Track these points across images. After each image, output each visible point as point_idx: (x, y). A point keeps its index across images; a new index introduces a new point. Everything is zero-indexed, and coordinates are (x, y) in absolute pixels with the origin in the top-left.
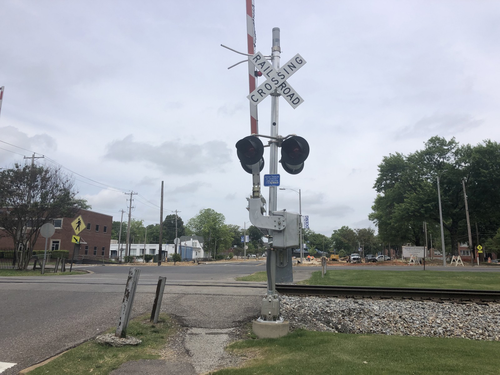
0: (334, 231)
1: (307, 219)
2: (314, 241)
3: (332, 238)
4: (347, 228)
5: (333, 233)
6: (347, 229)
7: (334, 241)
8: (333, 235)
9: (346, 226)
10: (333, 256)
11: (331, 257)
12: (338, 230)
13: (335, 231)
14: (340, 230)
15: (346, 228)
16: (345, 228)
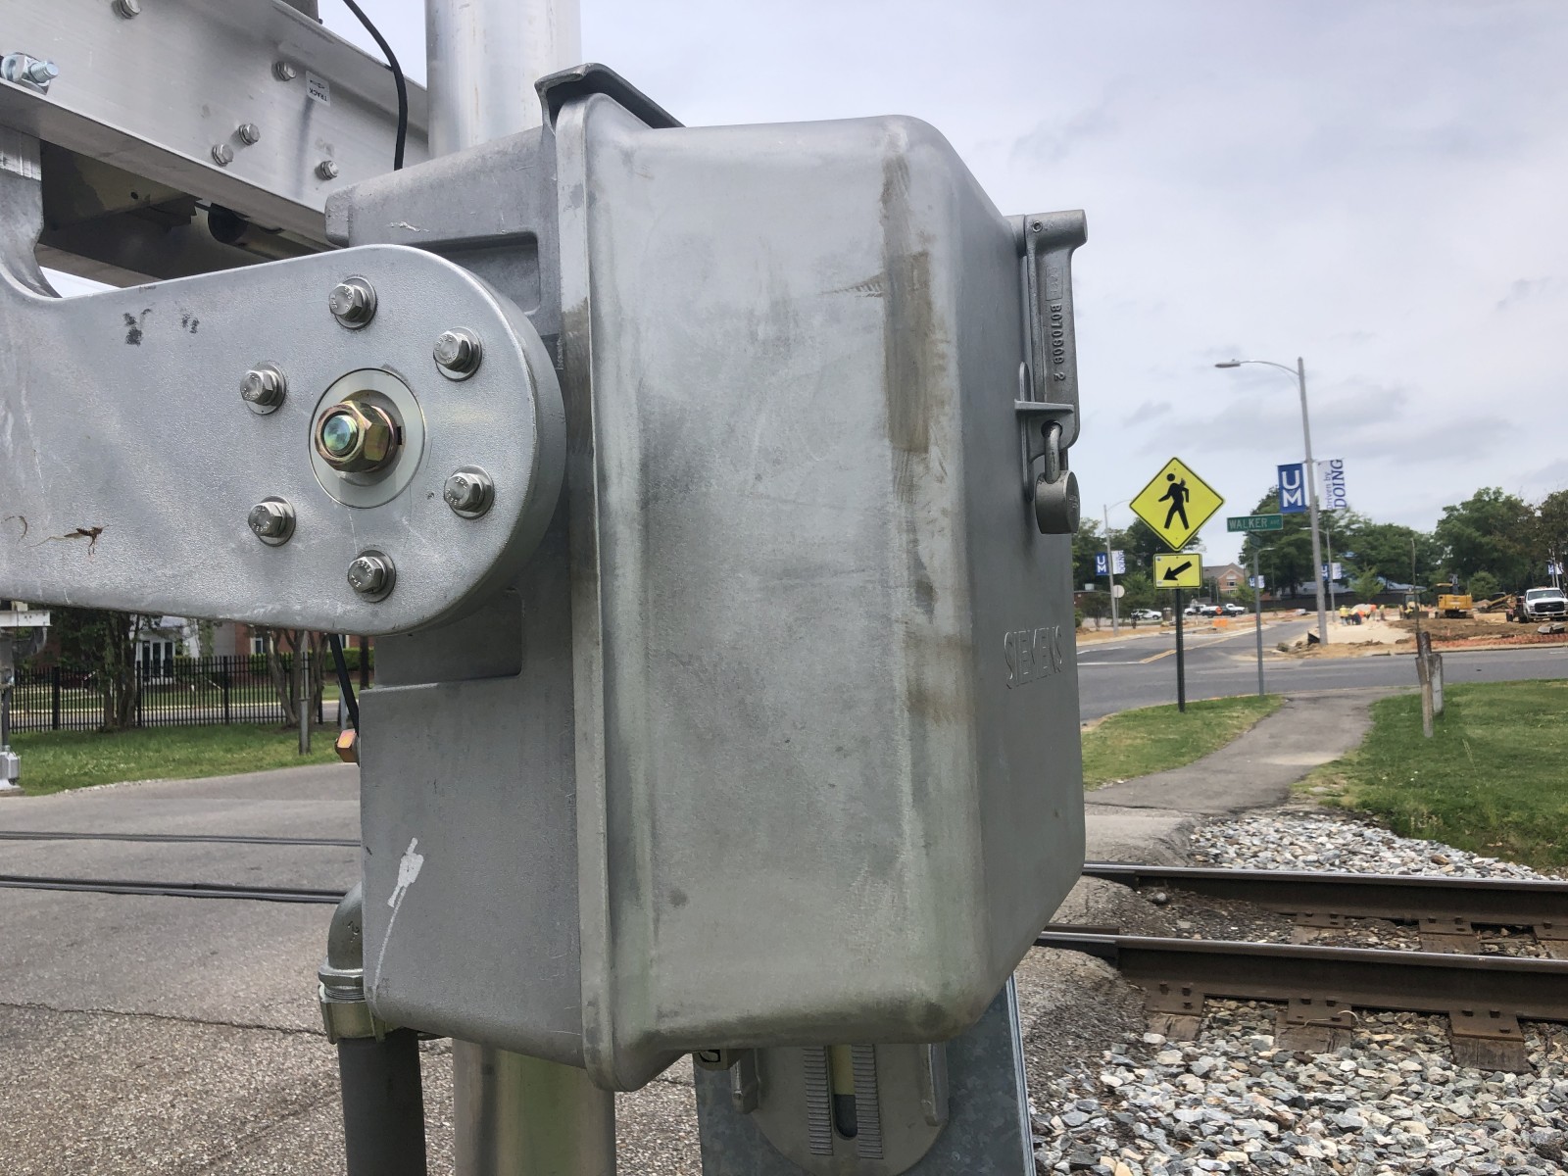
0: (1445, 509)
1: (1336, 472)
2: (1369, 551)
3: (1439, 536)
4: (1498, 493)
5: (1444, 515)
6: (1496, 499)
7: (1447, 546)
8: (1442, 523)
9: (1493, 489)
10: (1450, 601)
11: (1442, 604)
12: (1462, 504)
13: (1450, 509)
14: (1468, 503)
15: (1494, 493)
16: (1488, 494)
